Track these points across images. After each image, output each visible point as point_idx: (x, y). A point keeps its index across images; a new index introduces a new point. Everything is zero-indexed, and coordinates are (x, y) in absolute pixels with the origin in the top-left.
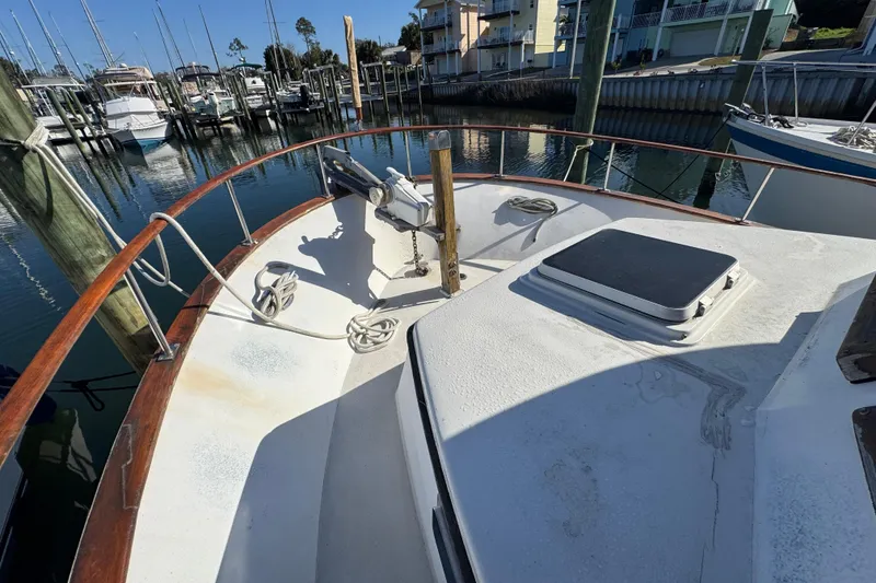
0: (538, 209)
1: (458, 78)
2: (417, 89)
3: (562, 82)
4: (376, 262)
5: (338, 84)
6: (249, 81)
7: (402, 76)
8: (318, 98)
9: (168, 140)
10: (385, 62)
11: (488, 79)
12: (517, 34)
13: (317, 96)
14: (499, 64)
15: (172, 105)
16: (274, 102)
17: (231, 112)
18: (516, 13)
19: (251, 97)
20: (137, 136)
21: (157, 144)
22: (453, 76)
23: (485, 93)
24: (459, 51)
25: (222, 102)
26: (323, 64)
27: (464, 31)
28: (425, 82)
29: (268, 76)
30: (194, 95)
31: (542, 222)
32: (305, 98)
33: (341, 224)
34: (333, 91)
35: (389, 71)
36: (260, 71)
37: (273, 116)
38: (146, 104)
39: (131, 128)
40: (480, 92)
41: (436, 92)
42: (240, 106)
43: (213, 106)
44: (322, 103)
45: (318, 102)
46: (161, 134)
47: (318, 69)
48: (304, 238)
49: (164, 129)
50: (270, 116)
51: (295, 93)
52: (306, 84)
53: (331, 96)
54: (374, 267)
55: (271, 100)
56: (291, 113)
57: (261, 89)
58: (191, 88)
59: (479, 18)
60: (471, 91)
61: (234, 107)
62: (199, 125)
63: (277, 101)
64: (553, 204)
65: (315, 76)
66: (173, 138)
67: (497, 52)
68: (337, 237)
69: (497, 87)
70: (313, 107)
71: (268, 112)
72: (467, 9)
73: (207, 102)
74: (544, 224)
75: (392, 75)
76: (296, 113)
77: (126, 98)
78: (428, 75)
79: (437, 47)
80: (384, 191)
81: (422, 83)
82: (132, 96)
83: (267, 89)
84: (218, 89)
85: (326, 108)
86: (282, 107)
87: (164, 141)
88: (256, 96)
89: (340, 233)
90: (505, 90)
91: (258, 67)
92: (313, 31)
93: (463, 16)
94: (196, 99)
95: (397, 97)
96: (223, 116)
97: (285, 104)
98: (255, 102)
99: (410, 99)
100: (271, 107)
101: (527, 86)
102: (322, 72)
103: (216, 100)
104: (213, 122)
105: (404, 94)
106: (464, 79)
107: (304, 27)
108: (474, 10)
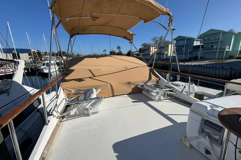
12: (164, 52)
14: (159, 57)
18: (163, 48)
24: (150, 54)
27: (151, 50)
59: (155, 48)
67: (159, 55)
72: (152, 46)
79: (145, 53)
92: (120, 48)
93: (151, 48)
107: (119, 48)
108: (154, 46)
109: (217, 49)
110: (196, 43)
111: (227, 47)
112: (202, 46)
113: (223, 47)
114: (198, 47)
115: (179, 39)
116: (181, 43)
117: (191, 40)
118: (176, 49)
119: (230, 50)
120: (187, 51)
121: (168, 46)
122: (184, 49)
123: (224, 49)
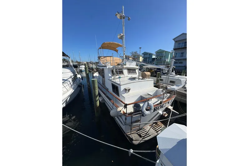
109: (162, 60)
110: (154, 57)
111: (167, 59)
112: (156, 58)
113: (165, 59)
114: (154, 59)
115: (145, 54)
116: (146, 56)
117: (151, 55)
118: (143, 60)
119: (169, 61)
120: (149, 61)
121: (139, 58)
122: (147, 60)
123: (166, 60)
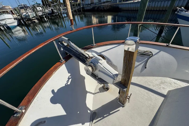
0: (145, 55)
1: (90, 4)
2: (81, 8)
3: (116, 4)
4: (88, 89)
5: (61, 8)
6: (38, 8)
7: (77, 4)
8: (56, 12)
9: (18, 25)
10: (72, 2)
11: (97, 5)
13: (56, 11)
14: (99, 1)
15: (19, 16)
16: (45, 13)
17: (34, 17)
19: (39, 12)
20: (9, 25)
21: (15, 27)
22: (89, 4)
23: (97, 8)
25: (31, 14)
26: (56, 2)
28: (82, 6)
29: (42, 6)
30: (24, 13)
31: (148, 60)
32: (53, 12)
33: (70, 74)
34: (60, 10)
35: (73, 4)
36: (40, 5)
37: (46, 17)
38: (10, 16)
39: (6, 23)
40: (96, 8)
41: (85, 8)
42: (36, 15)
43: (29, 16)
44: (57, 13)
45: (56, 13)
46: (16, 24)
47: (55, 4)
48: (53, 91)
49: (17, 23)
50: (45, 17)
51: (50, 11)
52: (53, 8)
53: (59, 11)
54: (87, 92)
55: (44, 13)
56: (50, 16)
57: (41, 10)
58: (22, 11)
60: (94, 8)
61: (35, 15)
62: (27, 21)
63: (46, 13)
64: (151, 52)
65: (55, 6)
66: (20, 24)
68: (69, 83)
69: (100, 6)
70: (55, 14)
71: (44, 16)
73: (27, 15)
74: (149, 60)
75: (74, 5)
76: (51, 16)
77: (4, 15)
78: (83, 4)
80: (92, 68)
81: (81, 6)
82: (6, 14)
83: (43, 10)
84: (30, 11)
85: (59, 14)
86: (47, 15)
87: (17, 26)
88: (40, 12)
89: (70, 80)
90: (102, 7)
91: (40, 4)
94: (24, 14)
95: (76, 10)
96: (32, 18)
97: (48, 14)
98: (40, 14)
99: (79, 11)
100: (45, 15)
101: (107, 6)
102: (56, 5)
103: (29, 14)
104: (30, 20)
105: (77, 9)
106: (91, 5)
